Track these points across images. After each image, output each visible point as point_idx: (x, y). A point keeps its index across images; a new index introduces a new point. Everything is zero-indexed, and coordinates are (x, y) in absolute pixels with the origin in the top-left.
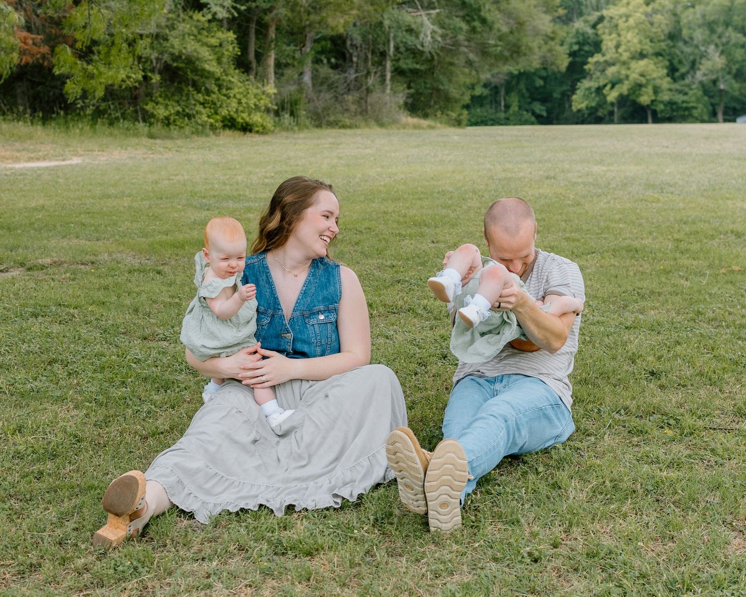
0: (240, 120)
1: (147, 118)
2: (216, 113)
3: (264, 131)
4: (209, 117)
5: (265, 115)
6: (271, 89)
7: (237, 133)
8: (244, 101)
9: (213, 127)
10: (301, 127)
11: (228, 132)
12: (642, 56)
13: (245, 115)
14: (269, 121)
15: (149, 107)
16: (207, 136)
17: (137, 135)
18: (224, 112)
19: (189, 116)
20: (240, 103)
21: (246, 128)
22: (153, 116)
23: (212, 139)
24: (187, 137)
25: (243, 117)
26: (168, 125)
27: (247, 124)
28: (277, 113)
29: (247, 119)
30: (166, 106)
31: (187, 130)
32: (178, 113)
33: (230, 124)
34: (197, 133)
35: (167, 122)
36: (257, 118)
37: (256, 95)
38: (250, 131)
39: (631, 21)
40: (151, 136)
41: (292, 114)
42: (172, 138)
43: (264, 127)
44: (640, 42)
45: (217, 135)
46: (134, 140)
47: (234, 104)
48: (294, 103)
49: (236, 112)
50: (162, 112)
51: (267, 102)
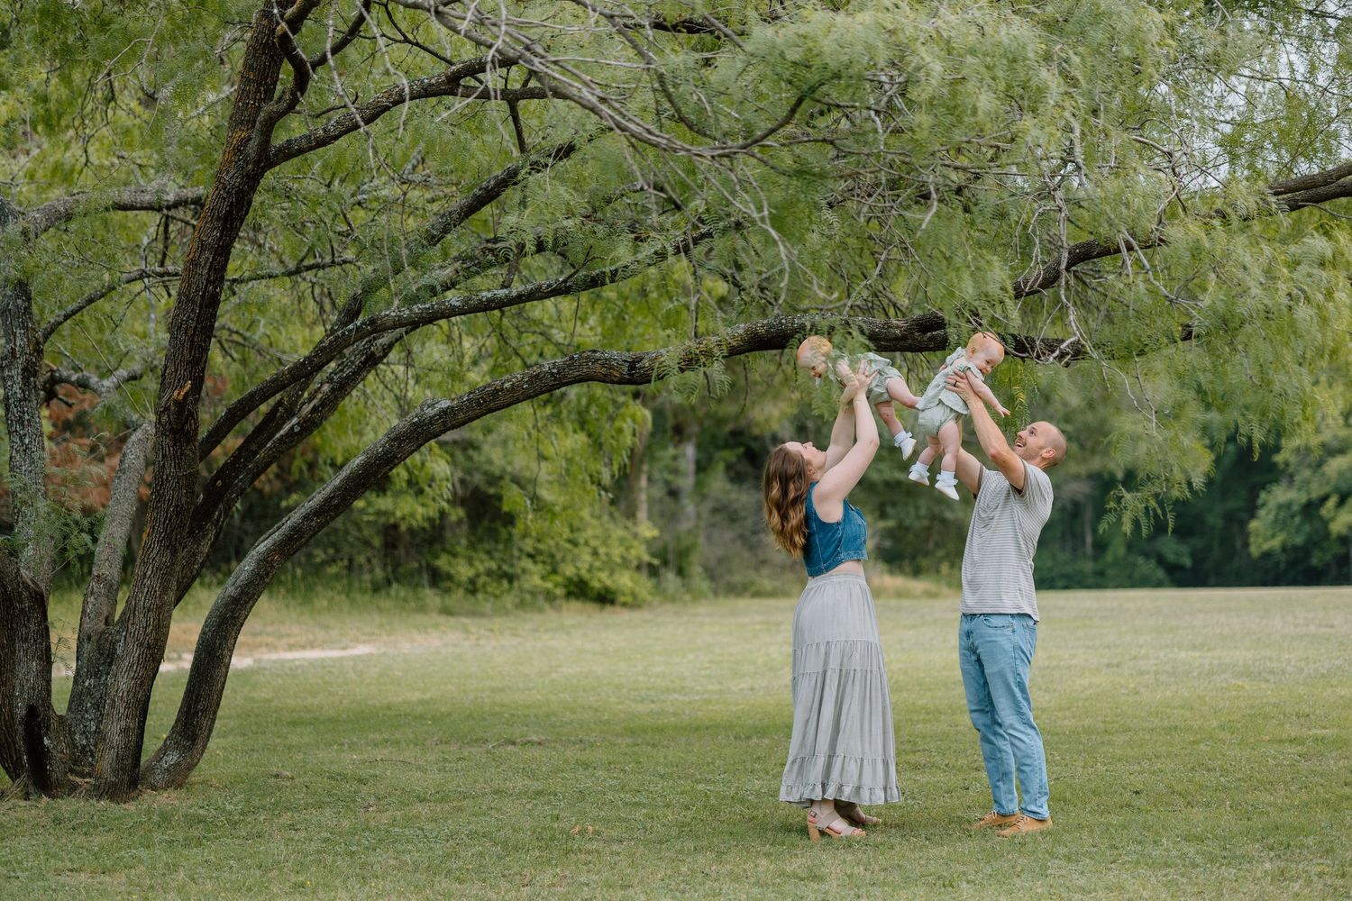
0: (596, 584)
1: (439, 579)
2: (554, 571)
3: (635, 603)
4: (543, 578)
5: (636, 576)
6: (647, 529)
7: (591, 607)
8: (602, 550)
9: (550, 597)
10: (697, 596)
11: (575, 605)
13: (604, 576)
14: (642, 586)
15: (442, 563)
16: (541, 610)
17: (422, 609)
18: (569, 570)
19: (511, 578)
20: (595, 553)
21: (605, 598)
22: (450, 577)
23: (551, 616)
24: (507, 613)
25: (600, 580)
26: (473, 592)
27: (607, 590)
28: (652, 571)
29: (608, 582)
30: (471, 561)
31: (507, 601)
32: (490, 573)
33: (579, 590)
34: (521, 605)
35: (472, 588)
36: (624, 580)
37: (622, 541)
38: (612, 602)
40: (445, 612)
41: (681, 572)
42: (481, 615)
43: (633, 594)
45: (558, 610)
47: (586, 557)
48: (683, 554)
49: (590, 570)
50: (463, 571)
51: (640, 553)
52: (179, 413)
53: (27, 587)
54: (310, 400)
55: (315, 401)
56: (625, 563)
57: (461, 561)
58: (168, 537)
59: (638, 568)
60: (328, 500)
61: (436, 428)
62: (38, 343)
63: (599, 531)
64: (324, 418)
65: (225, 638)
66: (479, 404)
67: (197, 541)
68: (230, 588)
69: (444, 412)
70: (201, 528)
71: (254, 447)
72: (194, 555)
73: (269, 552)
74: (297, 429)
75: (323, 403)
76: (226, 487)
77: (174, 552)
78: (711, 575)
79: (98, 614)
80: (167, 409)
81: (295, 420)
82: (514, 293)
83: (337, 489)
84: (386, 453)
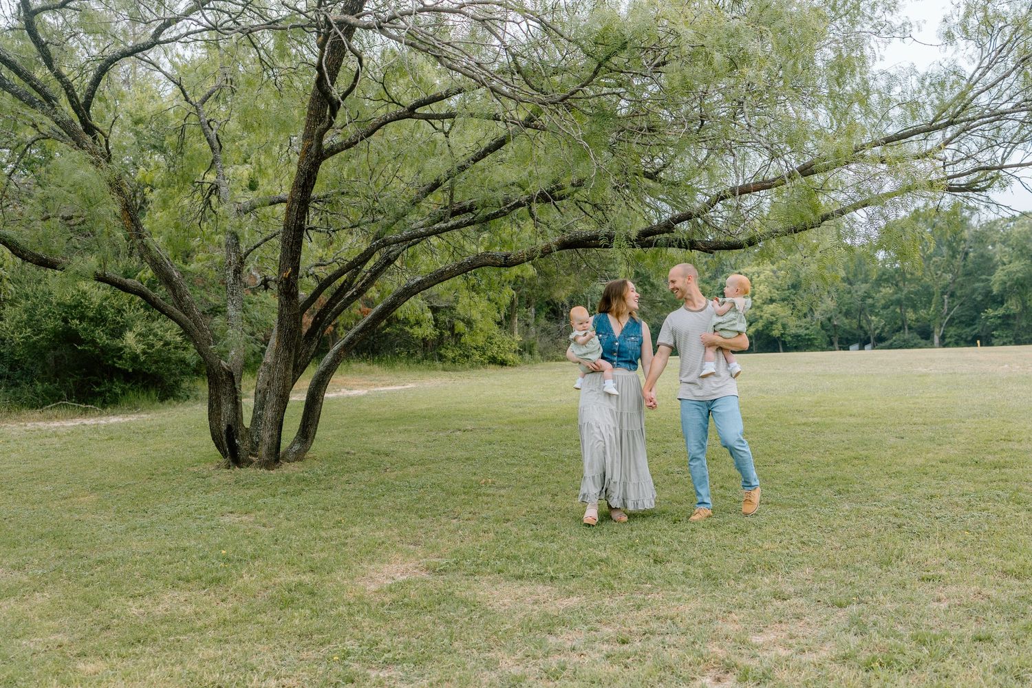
0: (500, 358)
1: (442, 358)
2: (484, 354)
3: (514, 365)
4: (480, 357)
5: (514, 354)
6: (518, 338)
7: (498, 367)
8: (502, 346)
9: (483, 364)
10: (536, 362)
11: (492, 366)
12: (772, 301)
13: (502, 355)
14: (517, 358)
15: (442, 352)
16: (479, 368)
17: (436, 369)
18: (489, 354)
19: (468, 357)
20: (499, 347)
21: (503, 363)
22: (445, 357)
23: (483, 371)
24: (467, 370)
25: (501, 356)
26: (454, 362)
27: (504, 360)
28: (520, 353)
29: (504, 357)
30: (453, 351)
31: (467, 365)
32: (460, 355)
33: (494, 361)
34: (472, 367)
35: (454, 361)
36: (510, 356)
37: (509, 342)
38: (506, 365)
39: (762, 277)
40: (444, 370)
41: (530, 353)
42: (458, 371)
43: (514, 362)
44: (770, 292)
45: (486, 368)
46: (434, 373)
47: (496, 348)
48: (531, 346)
49: (497, 353)
50: (450, 354)
51: (516, 346)
52: (287, 284)
53: (224, 369)
54: (361, 280)
55: (364, 281)
56: (510, 350)
57: (450, 351)
58: (287, 344)
59: (515, 352)
60: (366, 325)
61: (415, 290)
62: (241, 259)
63: (500, 339)
64: (368, 288)
65: (320, 391)
66: (435, 278)
67: (309, 346)
68: (321, 367)
69: (419, 283)
70: (311, 339)
71: (334, 302)
72: (308, 352)
73: (339, 350)
74: (355, 294)
75: (367, 282)
76: (321, 321)
77: (290, 352)
78: (541, 353)
79: (264, 380)
80: (281, 282)
81: (354, 290)
82: (449, 225)
83: (370, 320)
84: (392, 302)
